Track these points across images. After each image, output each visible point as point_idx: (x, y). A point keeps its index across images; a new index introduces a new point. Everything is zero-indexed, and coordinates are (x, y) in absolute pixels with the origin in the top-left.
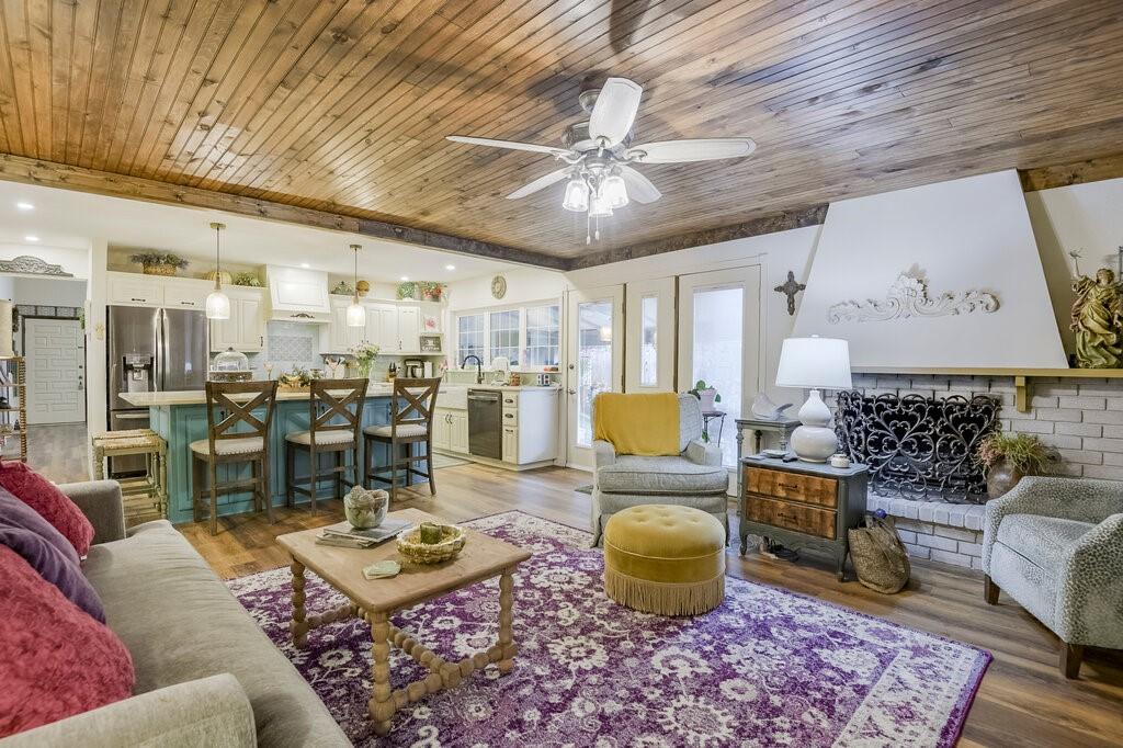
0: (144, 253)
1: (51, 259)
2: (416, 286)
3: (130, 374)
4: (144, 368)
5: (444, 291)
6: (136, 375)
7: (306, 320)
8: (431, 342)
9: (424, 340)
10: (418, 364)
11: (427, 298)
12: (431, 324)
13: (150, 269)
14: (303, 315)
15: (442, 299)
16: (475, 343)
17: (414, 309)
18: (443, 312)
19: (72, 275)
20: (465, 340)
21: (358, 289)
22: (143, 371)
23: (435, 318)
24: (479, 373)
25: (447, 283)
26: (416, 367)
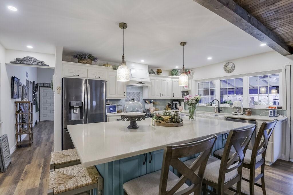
0: (79, 54)
1: (39, 58)
2: (179, 71)
3: (72, 111)
4: (78, 108)
6: (75, 111)
7: (142, 85)
8: (185, 94)
9: (183, 93)
13: (81, 61)
14: (141, 83)
19: (48, 66)
21: (157, 72)
22: (78, 109)
24: (219, 108)
25: (193, 69)
26: (177, 104)
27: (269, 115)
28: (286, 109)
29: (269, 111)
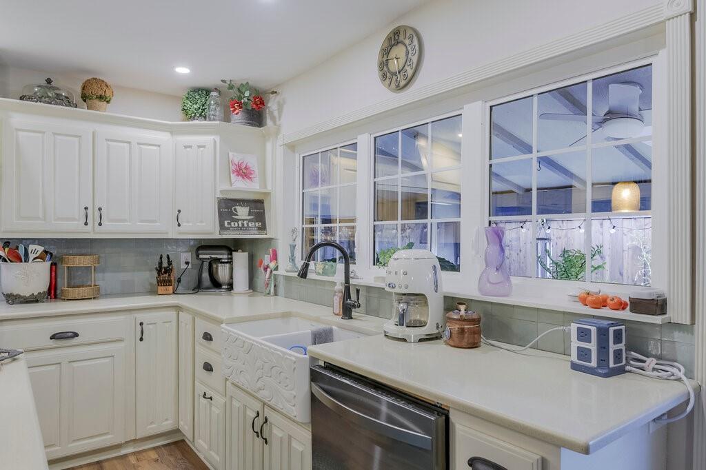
2: (214, 94)
5: (272, 105)
8: (242, 212)
9: (227, 207)
10: (223, 256)
11: (238, 117)
12: (243, 172)
15: (269, 122)
16: (336, 213)
17: (208, 139)
18: (269, 146)
20: (315, 206)
21: (85, 98)
23: (252, 162)
24: (347, 289)
25: (278, 85)
26: (218, 260)
27: (574, 357)
28: (693, 323)
29: (574, 327)
